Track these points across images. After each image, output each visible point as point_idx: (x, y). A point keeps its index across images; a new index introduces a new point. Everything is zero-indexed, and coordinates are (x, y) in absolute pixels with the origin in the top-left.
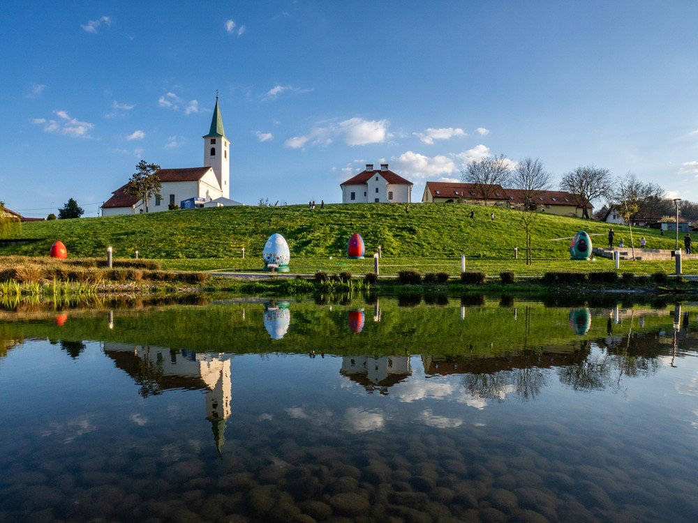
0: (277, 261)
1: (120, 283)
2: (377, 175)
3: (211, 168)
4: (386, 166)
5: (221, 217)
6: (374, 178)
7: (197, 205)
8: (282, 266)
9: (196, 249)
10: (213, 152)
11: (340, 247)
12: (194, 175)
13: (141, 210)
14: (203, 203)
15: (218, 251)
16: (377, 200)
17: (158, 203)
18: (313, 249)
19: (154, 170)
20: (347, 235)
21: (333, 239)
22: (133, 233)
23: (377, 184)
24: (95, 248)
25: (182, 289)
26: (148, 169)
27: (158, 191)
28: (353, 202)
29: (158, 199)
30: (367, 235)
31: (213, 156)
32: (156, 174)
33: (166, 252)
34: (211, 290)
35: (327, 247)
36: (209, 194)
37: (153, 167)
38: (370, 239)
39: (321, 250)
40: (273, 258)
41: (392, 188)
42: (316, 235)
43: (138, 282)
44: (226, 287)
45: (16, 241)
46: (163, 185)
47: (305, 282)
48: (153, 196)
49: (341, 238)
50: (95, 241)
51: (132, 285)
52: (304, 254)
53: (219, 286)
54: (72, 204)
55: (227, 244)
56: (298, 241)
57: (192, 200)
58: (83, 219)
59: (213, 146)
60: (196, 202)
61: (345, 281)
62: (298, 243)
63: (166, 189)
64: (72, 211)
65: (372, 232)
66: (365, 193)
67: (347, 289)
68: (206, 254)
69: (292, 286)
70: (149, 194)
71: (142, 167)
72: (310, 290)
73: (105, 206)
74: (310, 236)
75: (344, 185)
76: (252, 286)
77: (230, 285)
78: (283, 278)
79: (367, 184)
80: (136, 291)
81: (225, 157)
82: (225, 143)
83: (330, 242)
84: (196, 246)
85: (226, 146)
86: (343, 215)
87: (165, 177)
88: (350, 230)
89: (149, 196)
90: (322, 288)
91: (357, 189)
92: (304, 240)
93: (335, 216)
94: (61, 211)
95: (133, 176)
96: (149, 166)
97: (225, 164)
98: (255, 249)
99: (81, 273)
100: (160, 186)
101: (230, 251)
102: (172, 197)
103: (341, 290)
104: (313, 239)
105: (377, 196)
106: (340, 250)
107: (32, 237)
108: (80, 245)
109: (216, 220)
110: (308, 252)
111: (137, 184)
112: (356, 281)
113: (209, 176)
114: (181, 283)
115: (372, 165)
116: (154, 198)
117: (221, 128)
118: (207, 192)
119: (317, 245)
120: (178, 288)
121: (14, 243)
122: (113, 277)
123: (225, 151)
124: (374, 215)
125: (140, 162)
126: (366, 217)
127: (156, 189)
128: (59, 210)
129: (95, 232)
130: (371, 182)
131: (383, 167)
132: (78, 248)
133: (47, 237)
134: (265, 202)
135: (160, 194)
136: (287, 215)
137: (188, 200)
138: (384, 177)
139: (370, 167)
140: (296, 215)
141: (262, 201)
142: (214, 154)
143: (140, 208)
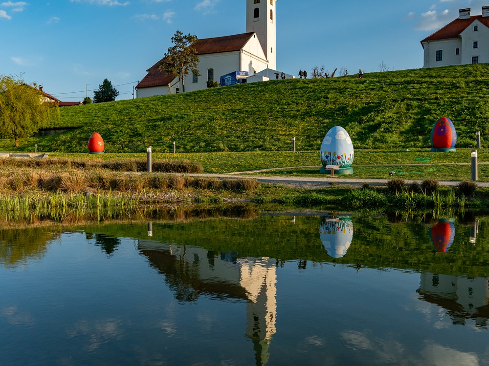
0: (337, 161)
1: (161, 192)
2: (476, 23)
3: (255, 34)
5: (267, 95)
6: (471, 27)
7: (239, 81)
8: (344, 167)
9: (239, 137)
10: (257, 13)
11: (421, 133)
12: (235, 43)
14: (246, 77)
15: (264, 141)
16: (475, 59)
17: (195, 80)
18: (383, 136)
19: (190, 42)
20: (431, 114)
21: (410, 121)
22: (170, 118)
23: (475, 37)
25: (228, 199)
26: (184, 40)
27: (195, 66)
28: (440, 64)
29: (196, 74)
30: (460, 114)
31: (256, 19)
32: (192, 46)
33: (205, 141)
34: (259, 202)
35: (402, 133)
36: (252, 66)
37: (190, 38)
38: (464, 120)
39: (394, 138)
40: (333, 158)
42: (386, 116)
43: (179, 190)
44: (277, 198)
45: (55, 129)
46: (200, 58)
47: (374, 194)
48: (190, 72)
49: (423, 119)
50: (131, 129)
51: (174, 194)
52: (370, 143)
53: (269, 198)
54: (107, 84)
55: (274, 130)
56: (363, 125)
57: (233, 74)
58: (118, 102)
59: (257, 6)
60: (238, 77)
61: (429, 194)
62: (364, 128)
63: (204, 63)
64: (106, 93)
65: (468, 108)
66: (457, 50)
67: (431, 205)
68: (250, 144)
69: (357, 198)
70: (186, 70)
71: (178, 39)
72: (381, 204)
73: (140, 87)
74: (378, 118)
75: (426, 42)
76: (307, 198)
77: (282, 196)
78: (345, 186)
79: (460, 38)
80: (178, 202)
81: (271, 18)
82: (271, 1)
83: (407, 125)
84: (239, 134)
85: (272, 4)
86: (425, 85)
87: (203, 48)
88: (435, 106)
89: (186, 73)
90: (397, 202)
91: (446, 46)
92: (371, 123)
93: (414, 88)
94: (96, 93)
95: (169, 50)
96: (185, 37)
97: (271, 27)
98: (308, 137)
99: (122, 181)
100: (197, 61)
101: (279, 140)
102: (211, 72)
103: (423, 205)
104: (383, 122)
105: (475, 52)
106: (420, 137)
107: (70, 125)
108: (115, 134)
109: (261, 100)
110: (376, 140)
111: (173, 59)
112: (444, 193)
113: (252, 45)
114: (225, 193)
115: (469, 10)
116: (191, 75)
118: (251, 64)
119: (387, 130)
120: (222, 199)
121: (52, 132)
122: (154, 184)
123: (271, 11)
124: (471, 82)
125: (176, 33)
126: (458, 87)
127: (192, 64)
128: (94, 92)
129: (130, 118)
130: (467, 34)
131: (485, 10)
132: (114, 137)
133: (84, 125)
134: (320, 72)
135: (197, 69)
136: (349, 90)
137: (228, 75)
138: (486, 24)
139: (466, 13)
140: (360, 88)
141: (316, 71)
142: (258, 16)
143: (175, 86)
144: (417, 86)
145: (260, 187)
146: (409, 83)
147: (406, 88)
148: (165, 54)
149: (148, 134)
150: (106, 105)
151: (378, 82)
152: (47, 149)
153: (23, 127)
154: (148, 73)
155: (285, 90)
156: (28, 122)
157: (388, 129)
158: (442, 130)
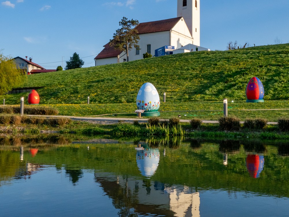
0: (144, 107)
1: (4, 126)
3: (182, 18)
5: (178, 63)
7: (167, 53)
10: (185, 3)
12: (167, 25)
13: (125, 60)
14: (172, 50)
17: (137, 53)
18: (233, 92)
19: (133, 25)
20: (279, 76)
22: (103, 81)
24: (72, 93)
26: (129, 24)
27: (137, 42)
29: (138, 49)
31: (185, 7)
32: (136, 28)
36: (180, 42)
37: (133, 22)
40: (142, 104)
43: (16, 125)
45: (26, 89)
46: (141, 37)
48: (133, 47)
50: (73, 88)
54: (76, 57)
56: (226, 84)
57: (163, 49)
60: (166, 50)
62: (225, 87)
63: (144, 40)
64: (75, 63)
70: (130, 45)
71: (124, 23)
73: (97, 58)
74: (240, 79)
81: (196, 6)
87: (144, 29)
89: (130, 47)
94: (68, 63)
95: (117, 31)
96: (129, 22)
97: (196, 13)
100: (138, 38)
102: (149, 46)
107: (36, 86)
108: (61, 92)
109: (172, 66)
111: (120, 37)
113: (181, 26)
114: (45, 127)
116: (134, 49)
118: (179, 40)
121: (24, 91)
123: (196, 1)
125: (122, 19)
127: (134, 41)
128: (67, 62)
129: (78, 81)
132: (60, 94)
133: (46, 85)
134: (233, 46)
135: (138, 44)
136: (234, 59)
137: (160, 49)
140: (243, 58)
141: (231, 45)
142: (186, 5)
143: (123, 58)
144: (283, 55)
145: (72, 123)
146: (279, 53)
147: (275, 57)
148: (114, 34)
149: (83, 91)
150: (68, 72)
151: (258, 53)
152: (14, 102)
154: (104, 48)
155: (191, 59)
157: (240, 87)
158: (252, 86)
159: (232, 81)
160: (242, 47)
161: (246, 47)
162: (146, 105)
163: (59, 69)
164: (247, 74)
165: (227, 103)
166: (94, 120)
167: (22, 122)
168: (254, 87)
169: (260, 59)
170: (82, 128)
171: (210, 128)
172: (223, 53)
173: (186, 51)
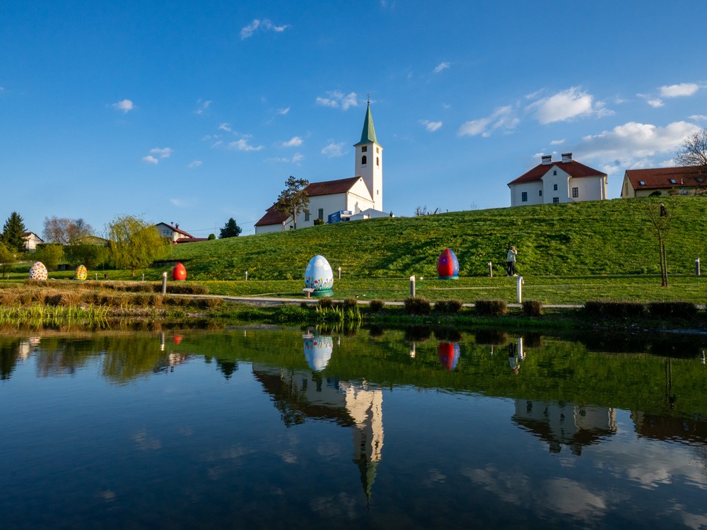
0: (314, 285)
1: (141, 307)
2: (555, 168)
3: (361, 178)
4: (569, 155)
6: (551, 171)
7: (343, 219)
8: (321, 290)
10: (364, 160)
12: (342, 186)
13: (291, 227)
14: (349, 216)
16: (556, 200)
17: (307, 219)
19: (302, 185)
22: (264, 252)
23: (555, 180)
24: (226, 267)
25: (190, 315)
26: (297, 184)
27: (306, 206)
28: (525, 203)
29: (307, 214)
31: (364, 165)
32: (305, 190)
36: (359, 206)
37: (302, 182)
40: (311, 282)
41: (579, 183)
46: (311, 199)
50: (228, 261)
54: (232, 223)
57: (338, 214)
58: (241, 238)
59: (364, 154)
60: (342, 216)
63: (315, 204)
64: (231, 230)
66: (540, 192)
70: (298, 209)
71: (291, 183)
73: (258, 225)
75: (512, 184)
79: (542, 181)
81: (378, 164)
82: (377, 149)
85: (378, 152)
86: (488, 223)
87: (316, 190)
89: (298, 212)
91: (530, 188)
93: (478, 225)
94: (222, 230)
95: (282, 193)
96: (297, 182)
97: (378, 172)
100: (308, 201)
102: (321, 211)
105: (556, 194)
107: (183, 258)
111: (286, 200)
113: (359, 187)
115: (550, 157)
116: (302, 214)
117: (373, 134)
118: (357, 204)
121: (168, 264)
123: (377, 158)
124: (528, 220)
125: (289, 178)
126: (515, 224)
127: (303, 205)
129: (234, 252)
130: (548, 178)
131: (564, 157)
132: (211, 268)
133: (194, 257)
134: (422, 211)
135: (307, 209)
136: (423, 227)
137: (334, 214)
138: (565, 170)
139: (548, 159)
140: (434, 226)
141: (419, 211)
142: (365, 163)
143: (290, 224)
144: (481, 223)
145: (225, 305)
146: (476, 220)
147: (471, 225)
148: (279, 196)
149: (240, 265)
151: (452, 220)
152: (155, 278)
153: (139, 259)
154: (267, 212)
156: (143, 255)
157: (431, 261)
158: (444, 260)
159: (421, 254)
160: (433, 213)
161: (438, 213)
162: (316, 282)
163: (211, 237)
164: (438, 245)
165: (414, 280)
166: (252, 301)
167: (163, 303)
168: (446, 261)
169: (453, 228)
170: (237, 311)
171: (393, 311)
172: (410, 219)
173: (366, 217)
